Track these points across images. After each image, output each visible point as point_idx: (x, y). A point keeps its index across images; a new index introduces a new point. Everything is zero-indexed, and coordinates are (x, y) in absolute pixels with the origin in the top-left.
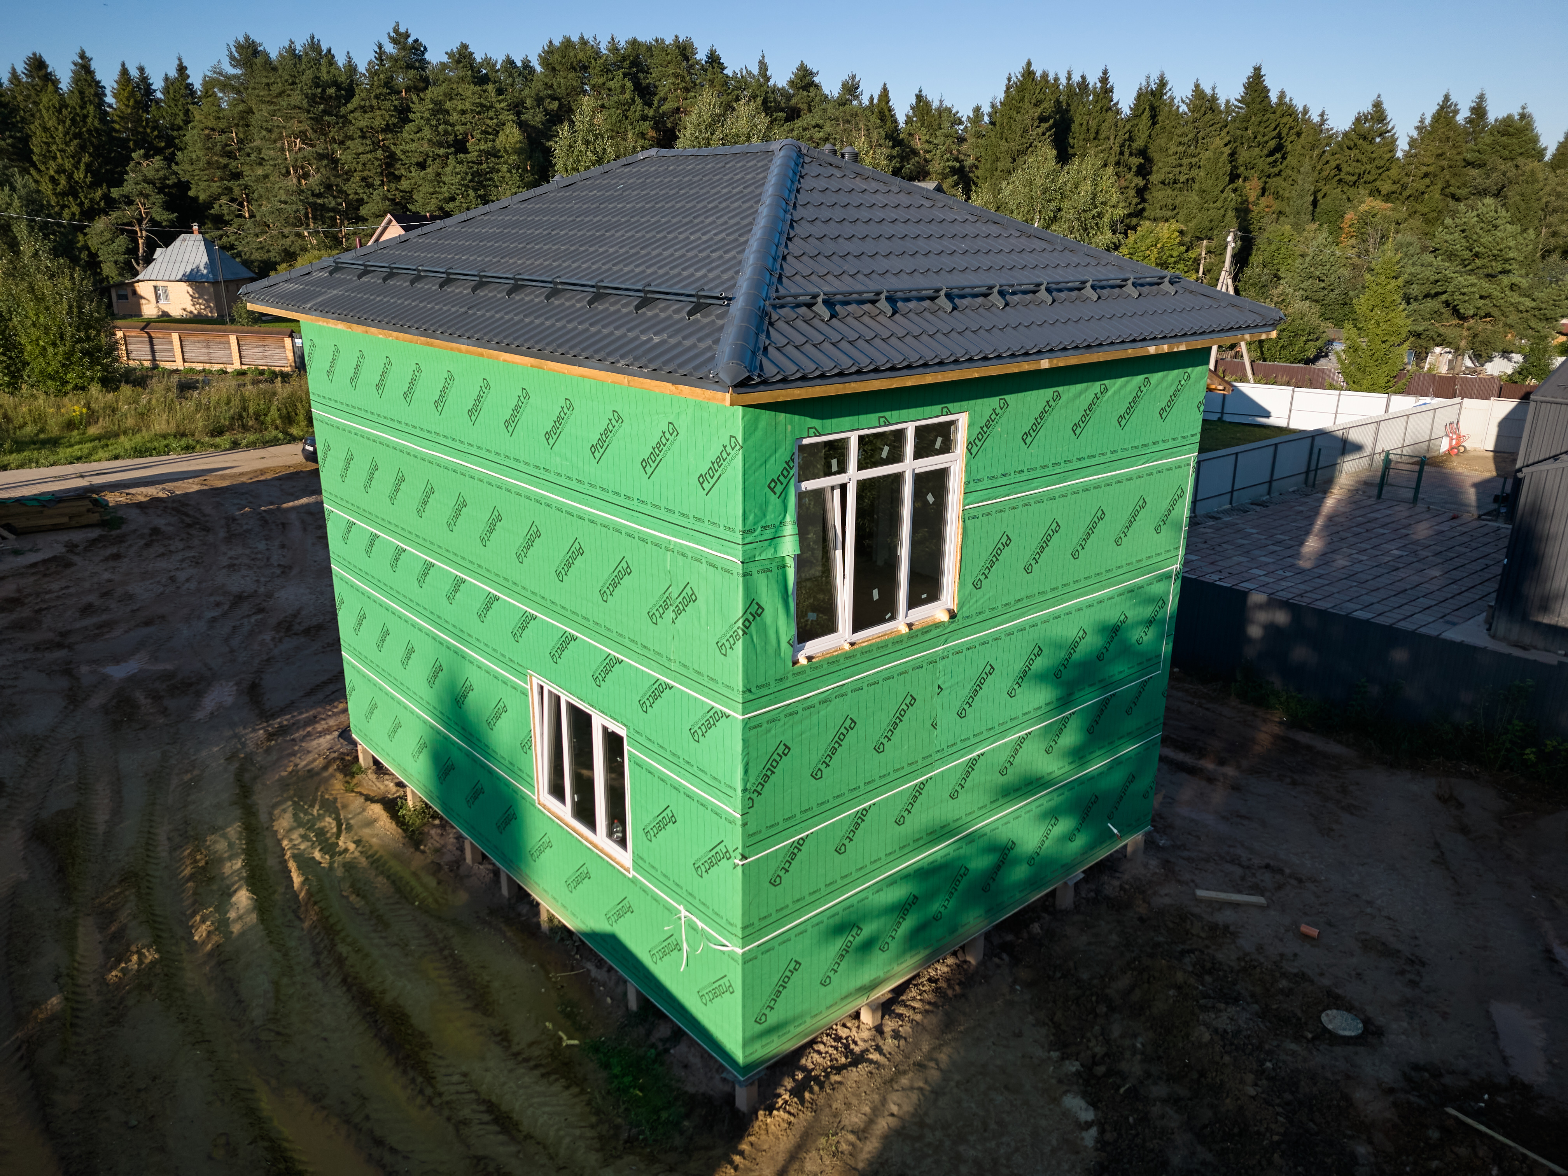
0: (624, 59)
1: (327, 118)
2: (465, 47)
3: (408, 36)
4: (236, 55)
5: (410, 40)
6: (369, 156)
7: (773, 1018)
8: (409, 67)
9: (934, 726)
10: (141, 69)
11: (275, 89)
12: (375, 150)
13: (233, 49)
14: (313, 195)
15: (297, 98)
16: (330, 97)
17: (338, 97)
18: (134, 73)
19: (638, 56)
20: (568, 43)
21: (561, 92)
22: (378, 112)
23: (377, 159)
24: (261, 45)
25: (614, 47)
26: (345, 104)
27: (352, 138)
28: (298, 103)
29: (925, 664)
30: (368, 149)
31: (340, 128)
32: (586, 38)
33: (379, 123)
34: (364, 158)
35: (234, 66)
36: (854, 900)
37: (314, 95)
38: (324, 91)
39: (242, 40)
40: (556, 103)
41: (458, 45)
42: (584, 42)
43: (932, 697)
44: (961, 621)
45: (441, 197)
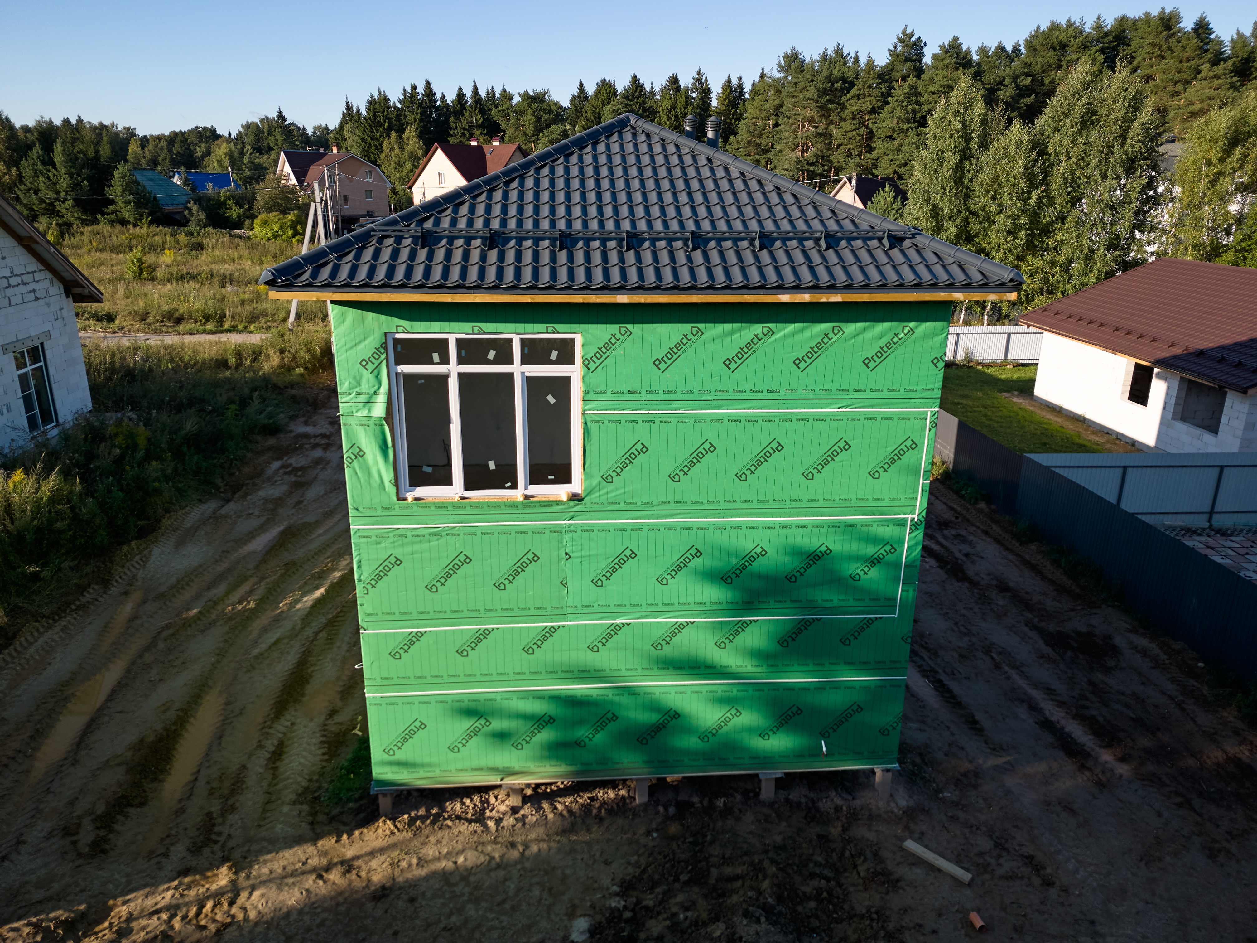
0: (1106, 34)
1: (830, 106)
2: (956, 39)
3: (912, 35)
4: (783, 62)
5: (914, 39)
6: (854, 133)
7: (400, 755)
8: (907, 60)
9: (565, 585)
10: (740, 78)
11: (800, 86)
12: (860, 128)
13: (782, 59)
14: (808, 163)
15: (812, 92)
16: (836, 89)
17: (842, 89)
18: (735, 82)
19: (1124, 31)
20: (1054, 27)
21: (1037, 68)
22: (869, 98)
23: (859, 135)
24: (801, 54)
25: (1098, 27)
26: (846, 95)
27: (845, 120)
28: (811, 96)
29: (547, 531)
30: (854, 127)
31: (839, 113)
32: (1073, 20)
33: (867, 106)
34: (850, 134)
35: (779, 72)
36: (482, 697)
37: (825, 89)
38: (833, 85)
39: (789, 51)
40: (1030, 79)
41: (951, 38)
42: (1070, 24)
43: (559, 561)
44: (589, 505)
45: (897, 162)
